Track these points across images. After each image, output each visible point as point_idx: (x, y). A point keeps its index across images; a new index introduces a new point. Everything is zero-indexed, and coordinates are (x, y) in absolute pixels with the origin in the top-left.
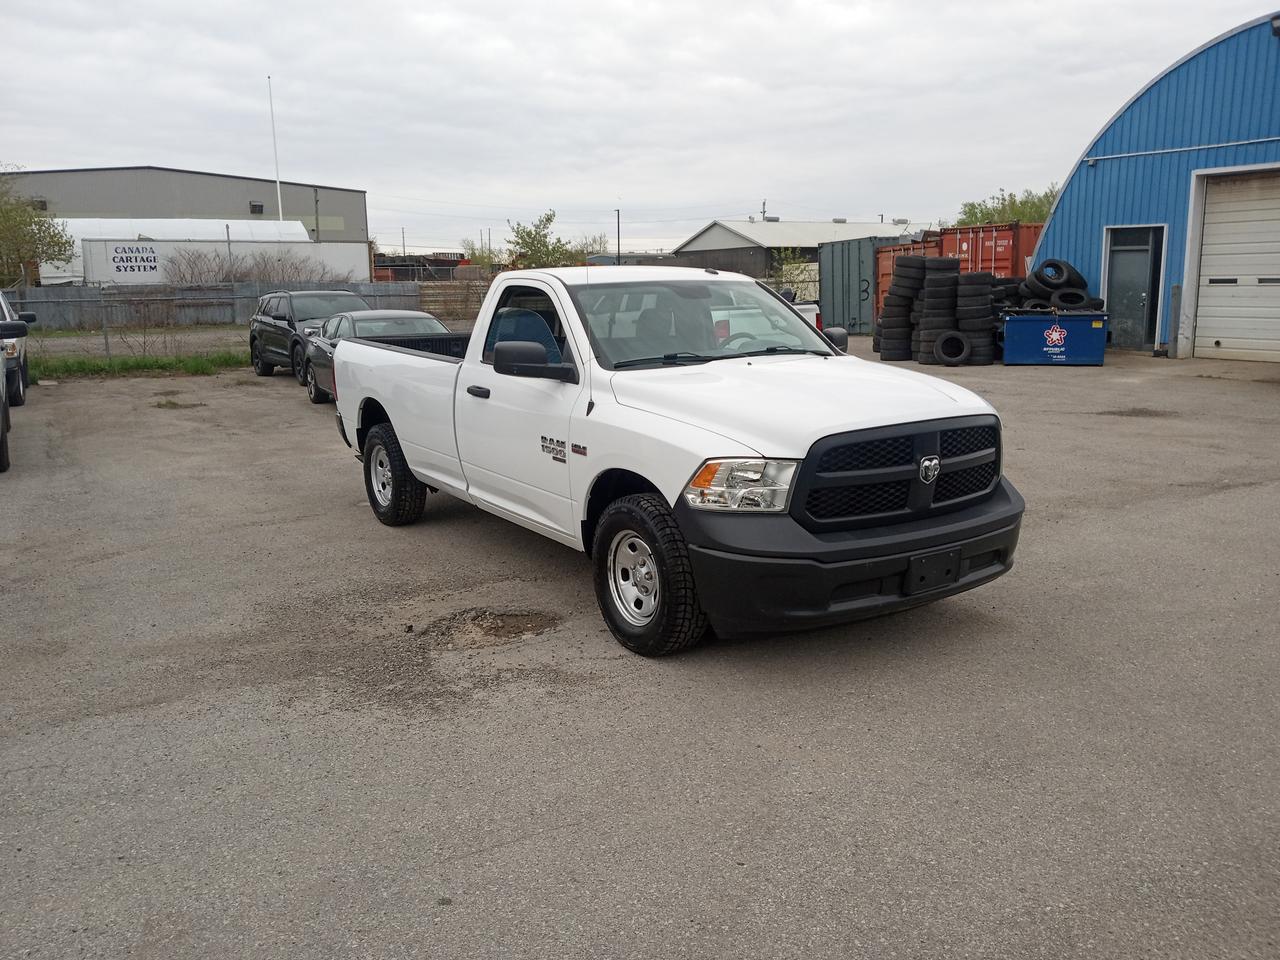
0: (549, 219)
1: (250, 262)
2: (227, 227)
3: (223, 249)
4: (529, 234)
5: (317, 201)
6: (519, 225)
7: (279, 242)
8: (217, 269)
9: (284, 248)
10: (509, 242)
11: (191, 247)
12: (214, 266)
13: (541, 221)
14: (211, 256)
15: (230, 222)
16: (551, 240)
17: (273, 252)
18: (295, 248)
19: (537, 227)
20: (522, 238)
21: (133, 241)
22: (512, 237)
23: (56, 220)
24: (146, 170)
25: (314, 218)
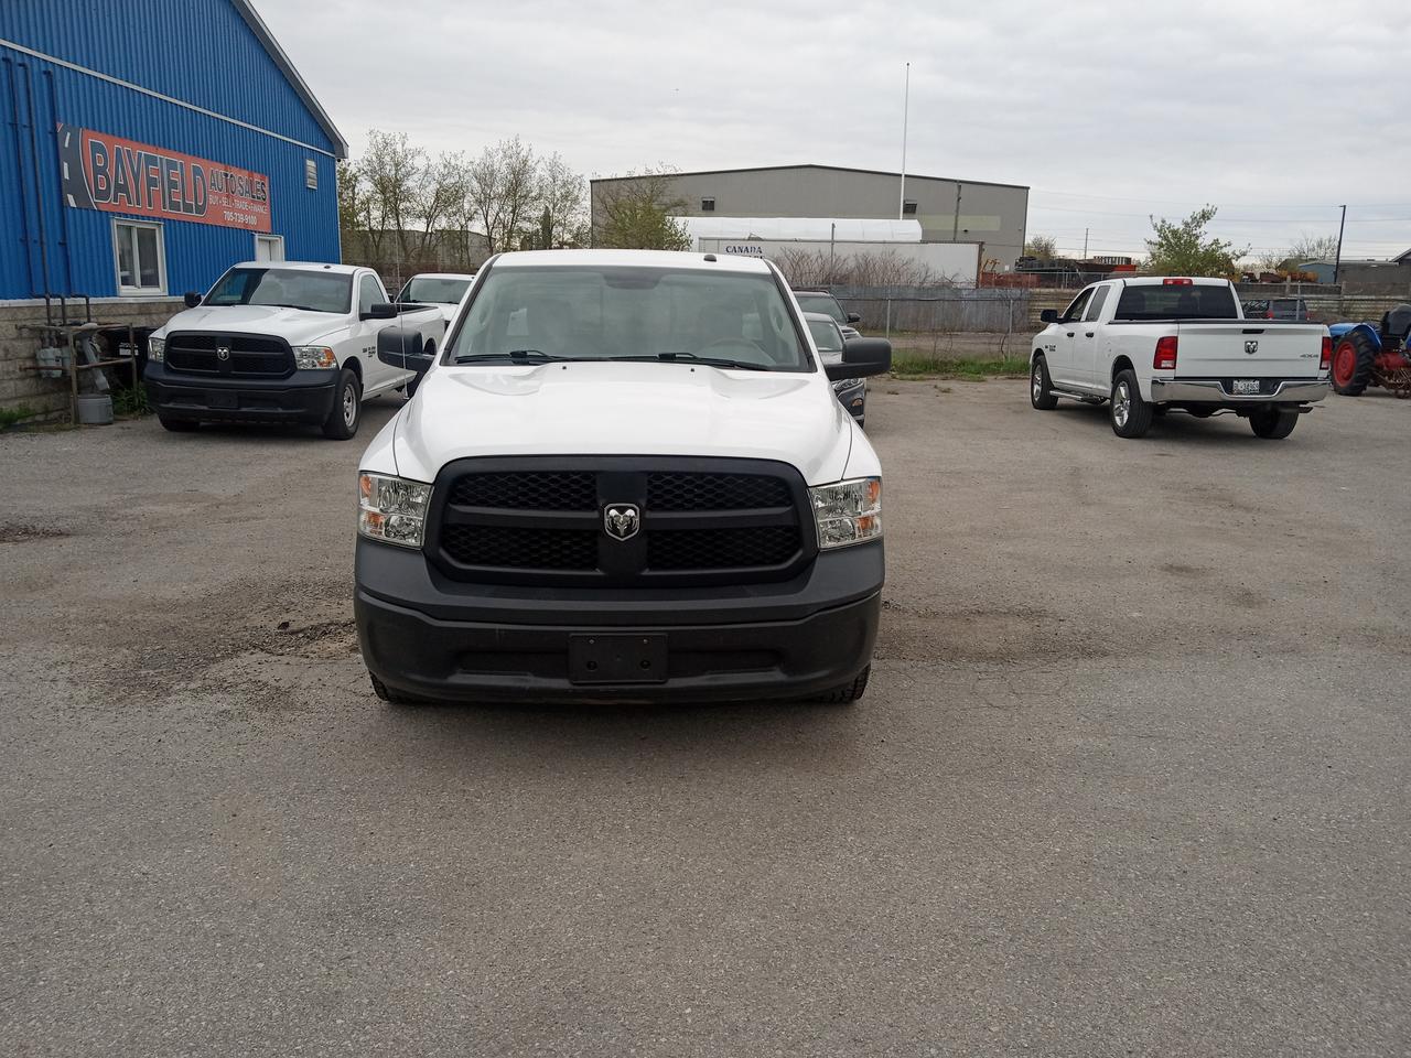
0: (1205, 216)
1: (851, 264)
2: (833, 225)
3: (826, 249)
4: (1175, 233)
5: (959, 199)
6: (1163, 222)
7: (884, 242)
8: (817, 270)
9: (890, 248)
10: (1150, 243)
11: (795, 246)
12: (816, 267)
13: (1194, 219)
14: (814, 257)
15: (837, 221)
16: (1205, 241)
17: (876, 252)
18: (900, 250)
19: (1187, 224)
20: (1166, 238)
21: (744, 240)
22: (1155, 237)
23: (677, 219)
24: (808, 169)
25: (954, 217)
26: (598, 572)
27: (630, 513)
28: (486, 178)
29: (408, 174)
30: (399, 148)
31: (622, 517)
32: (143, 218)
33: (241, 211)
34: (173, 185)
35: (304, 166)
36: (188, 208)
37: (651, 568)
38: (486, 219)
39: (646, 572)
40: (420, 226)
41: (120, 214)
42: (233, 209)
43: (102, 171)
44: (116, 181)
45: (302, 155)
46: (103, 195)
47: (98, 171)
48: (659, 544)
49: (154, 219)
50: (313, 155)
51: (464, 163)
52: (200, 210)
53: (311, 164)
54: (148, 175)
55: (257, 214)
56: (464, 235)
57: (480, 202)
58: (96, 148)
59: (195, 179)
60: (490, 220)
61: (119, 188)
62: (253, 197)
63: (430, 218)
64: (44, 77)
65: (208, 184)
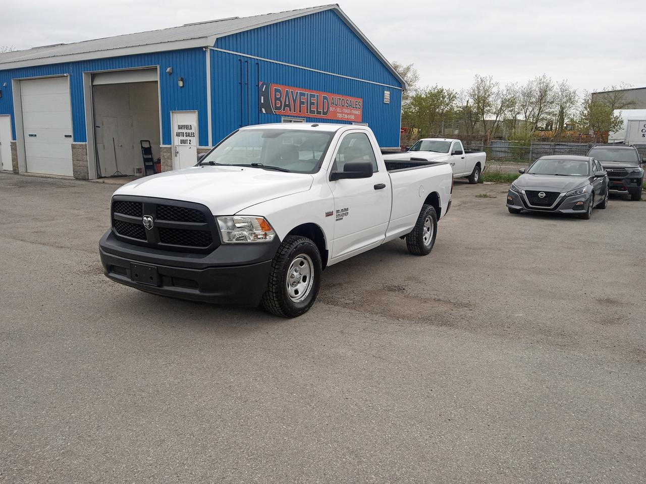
26: (146, 241)
27: (149, 219)
28: (528, 95)
29: (489, 95)
30: (488, 84)
31: (148, 219)
32: (296, 117)
33: (346, 113)
34: (312, 104)
35: (383, 94)
36: (319, 113)
37: (163, 242)
38: (525, 113)
39: (160, 244)
40: (493, 118)
41: (285, 116)
42: (342, 113)
43: (279, 99)
44: (285, 102)
45: (383, 89)
46: (279, 108)
47: (276, 99)
48: (163, 233)
49: (302, 117)
50: (389, 89)
51: (517, 88)
52: (325, 113)
53: (387, 93)
54: (300, 100)
55: (355, 115)
56: (514, 122)
57: (523, 106)
58: (276, 90)
59: (323, 101)
60: (528, 114)
61: (286, 106)
62: (354, 108)
63: (498, 113)
64: (257, 66)
65: (330, 104)
